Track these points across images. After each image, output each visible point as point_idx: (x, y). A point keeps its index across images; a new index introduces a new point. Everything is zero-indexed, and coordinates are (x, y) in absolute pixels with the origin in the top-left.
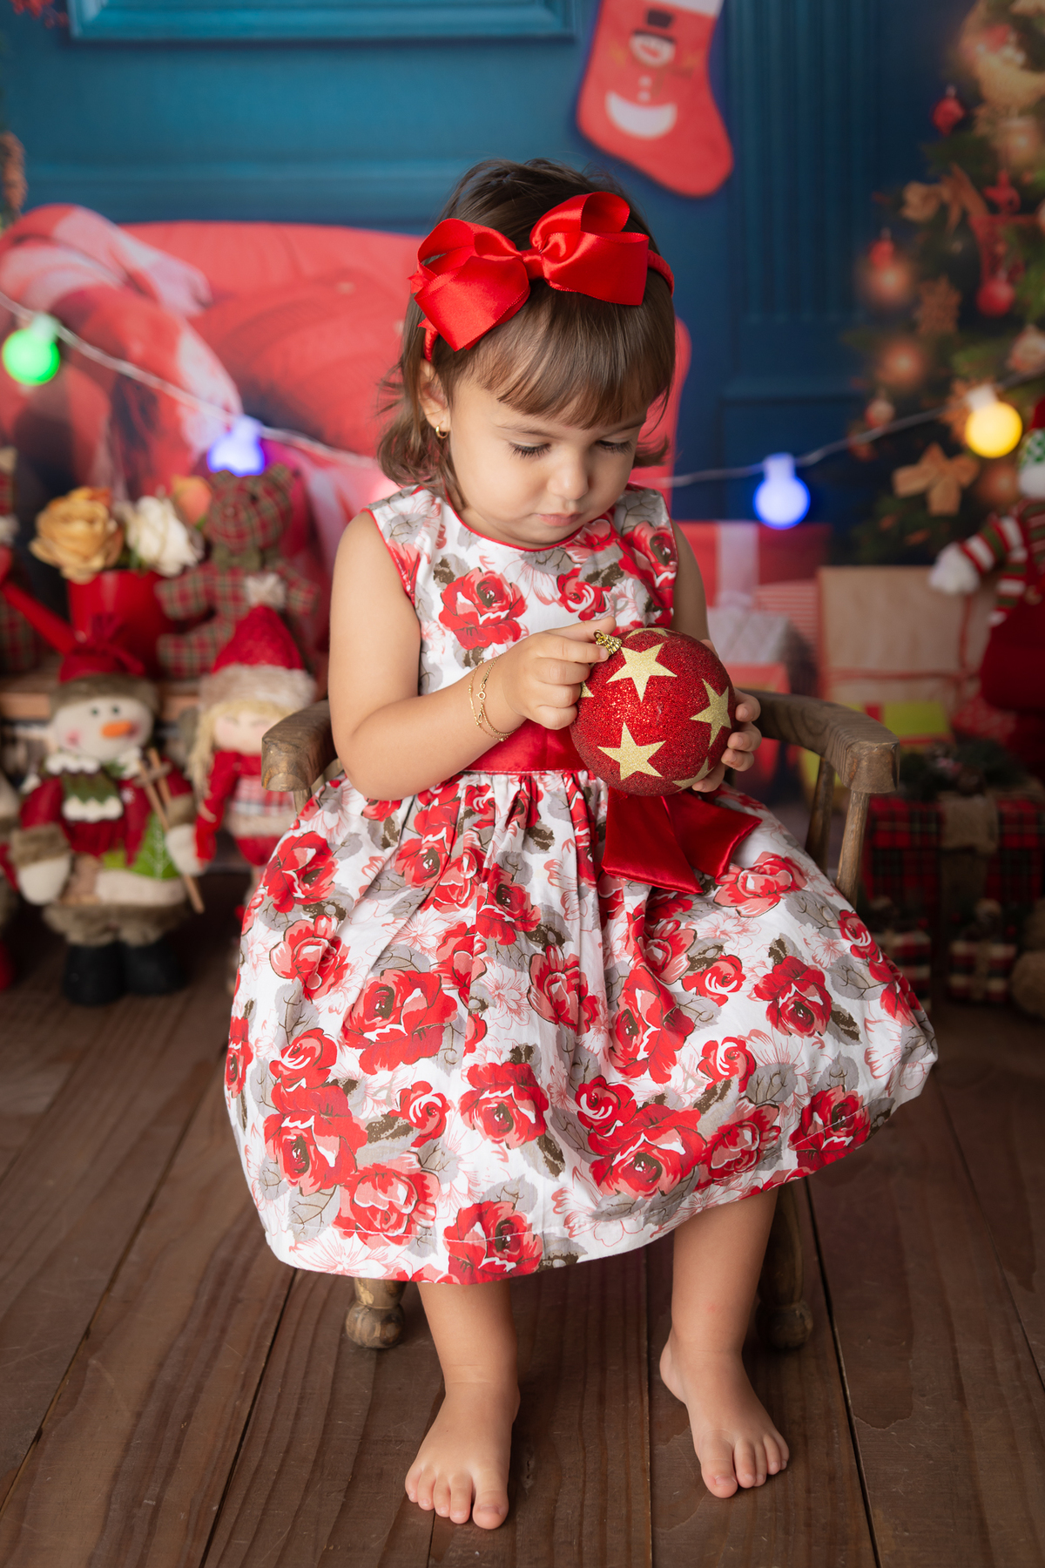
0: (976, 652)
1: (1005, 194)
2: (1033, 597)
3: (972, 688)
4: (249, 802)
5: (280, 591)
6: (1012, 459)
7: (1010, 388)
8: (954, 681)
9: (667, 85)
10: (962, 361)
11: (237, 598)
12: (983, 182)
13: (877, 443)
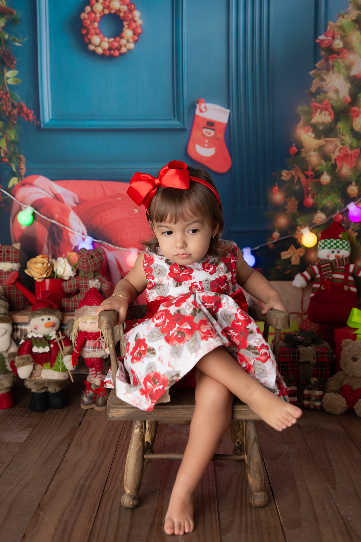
0: (306, 306)
1: (310, 173)
2: (323, 288)
3: (305, 317)
4: (89, 347)
6: (315, 248)
7: (314, 229)
8: (300, 315)
9: (212, 142)
10: (299, 220)
12: (304, 170)
13: (275, 244)
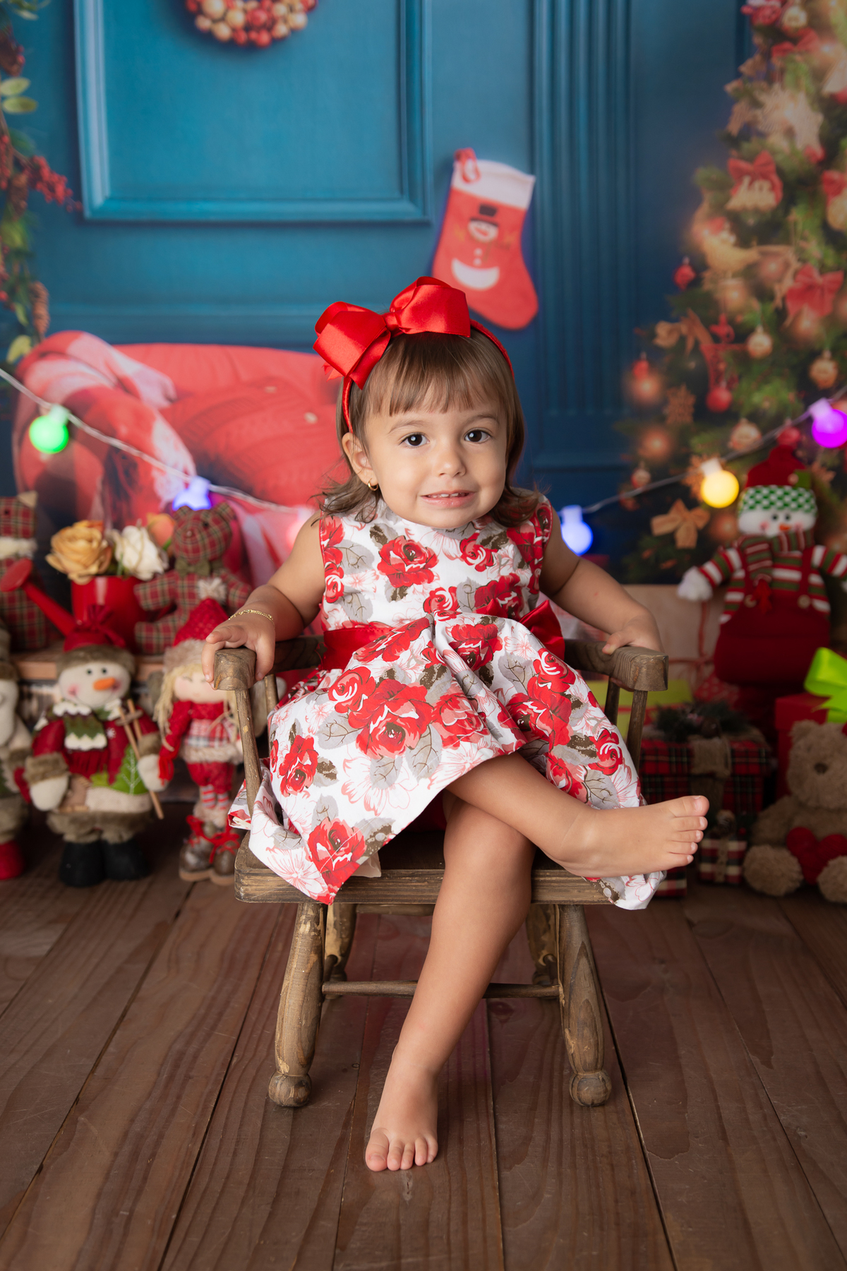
0: (710, 646)
1: (724, 330)
2: (750, 603)
3: (708, 670)
4: (198, 737)
5: (222, 589)
6: (733, 509)
7: (730, 461)
8: (696, 665)
9: (493, 254)
10: (697, 443)
11: (192, 595)
12: (709, 322)
13: (639, 497)
